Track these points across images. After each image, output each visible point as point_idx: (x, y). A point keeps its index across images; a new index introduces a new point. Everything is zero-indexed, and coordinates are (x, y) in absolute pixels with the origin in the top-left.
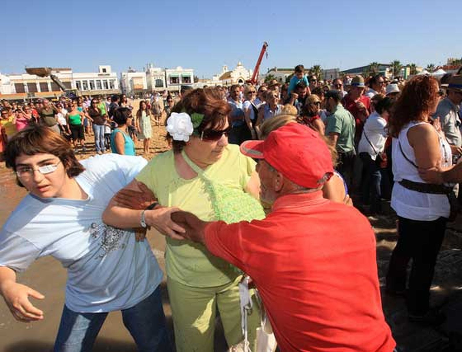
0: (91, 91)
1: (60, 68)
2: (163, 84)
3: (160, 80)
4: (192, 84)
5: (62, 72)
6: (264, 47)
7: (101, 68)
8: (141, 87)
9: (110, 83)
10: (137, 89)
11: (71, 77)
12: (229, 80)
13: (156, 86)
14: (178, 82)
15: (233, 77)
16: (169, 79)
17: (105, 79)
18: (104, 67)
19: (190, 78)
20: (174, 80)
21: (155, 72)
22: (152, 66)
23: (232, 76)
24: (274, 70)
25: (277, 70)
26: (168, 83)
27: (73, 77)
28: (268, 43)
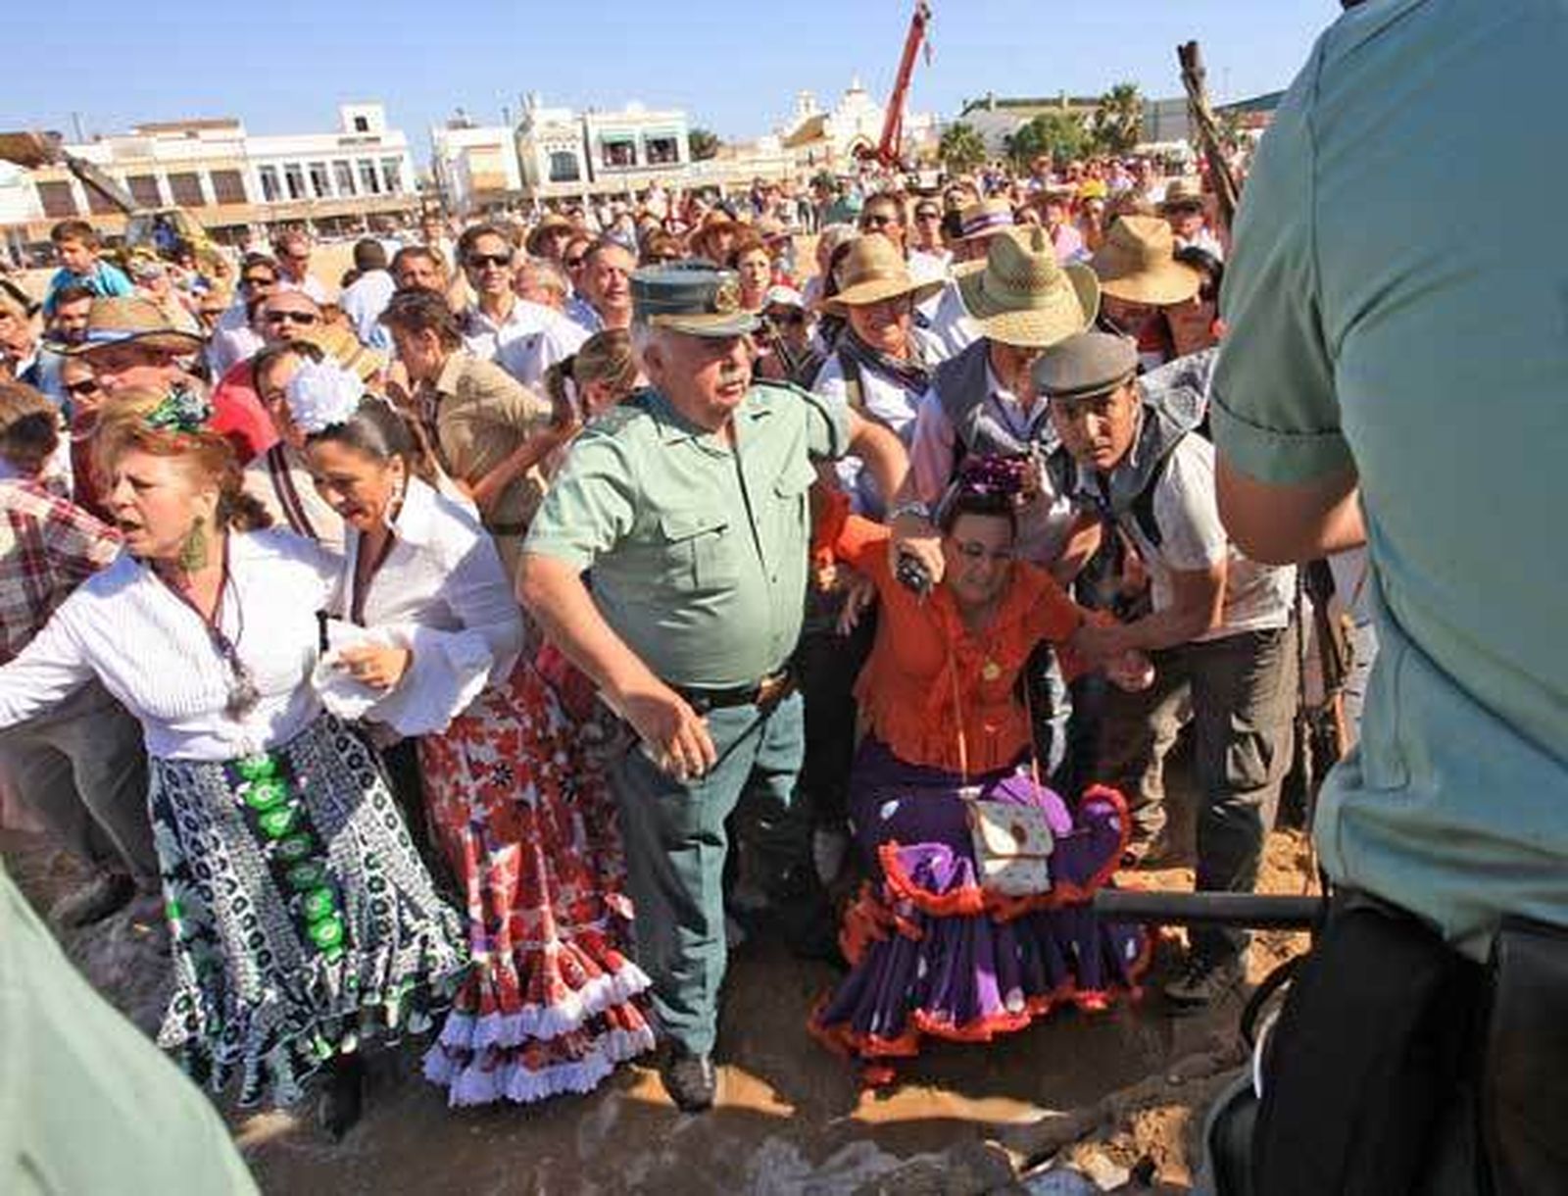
0: (317, 200)
1: (197, 117)
2: (577, 170)
3: (569, 155)
4: (683, 167)
5: (204, 134)
6: (918, 23)
7: (350, 113)
8: (499, 185)
9: (385, 170)
10: (482, 192)
11: (240, 151)
12: (817, 149)
13: (554, 179)
14: (634, 161)
15: (832, 138)
16: (599, 149)
17: (366, 156)
18: (360, 112)
19: (674, 141)
20: (617, 151)
21: (552, 124)
22: (538, 102)
23: (828, 133)
24: (984, 104)
25: (993, 105)
26: (597, 163)
27: (250, 152)
28: (930, 8)
